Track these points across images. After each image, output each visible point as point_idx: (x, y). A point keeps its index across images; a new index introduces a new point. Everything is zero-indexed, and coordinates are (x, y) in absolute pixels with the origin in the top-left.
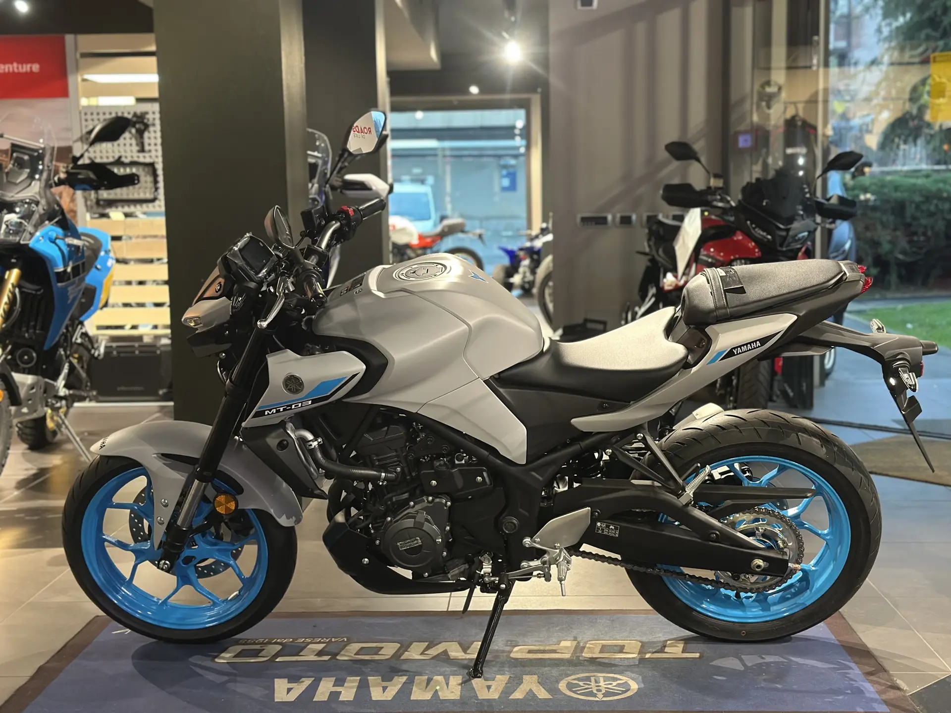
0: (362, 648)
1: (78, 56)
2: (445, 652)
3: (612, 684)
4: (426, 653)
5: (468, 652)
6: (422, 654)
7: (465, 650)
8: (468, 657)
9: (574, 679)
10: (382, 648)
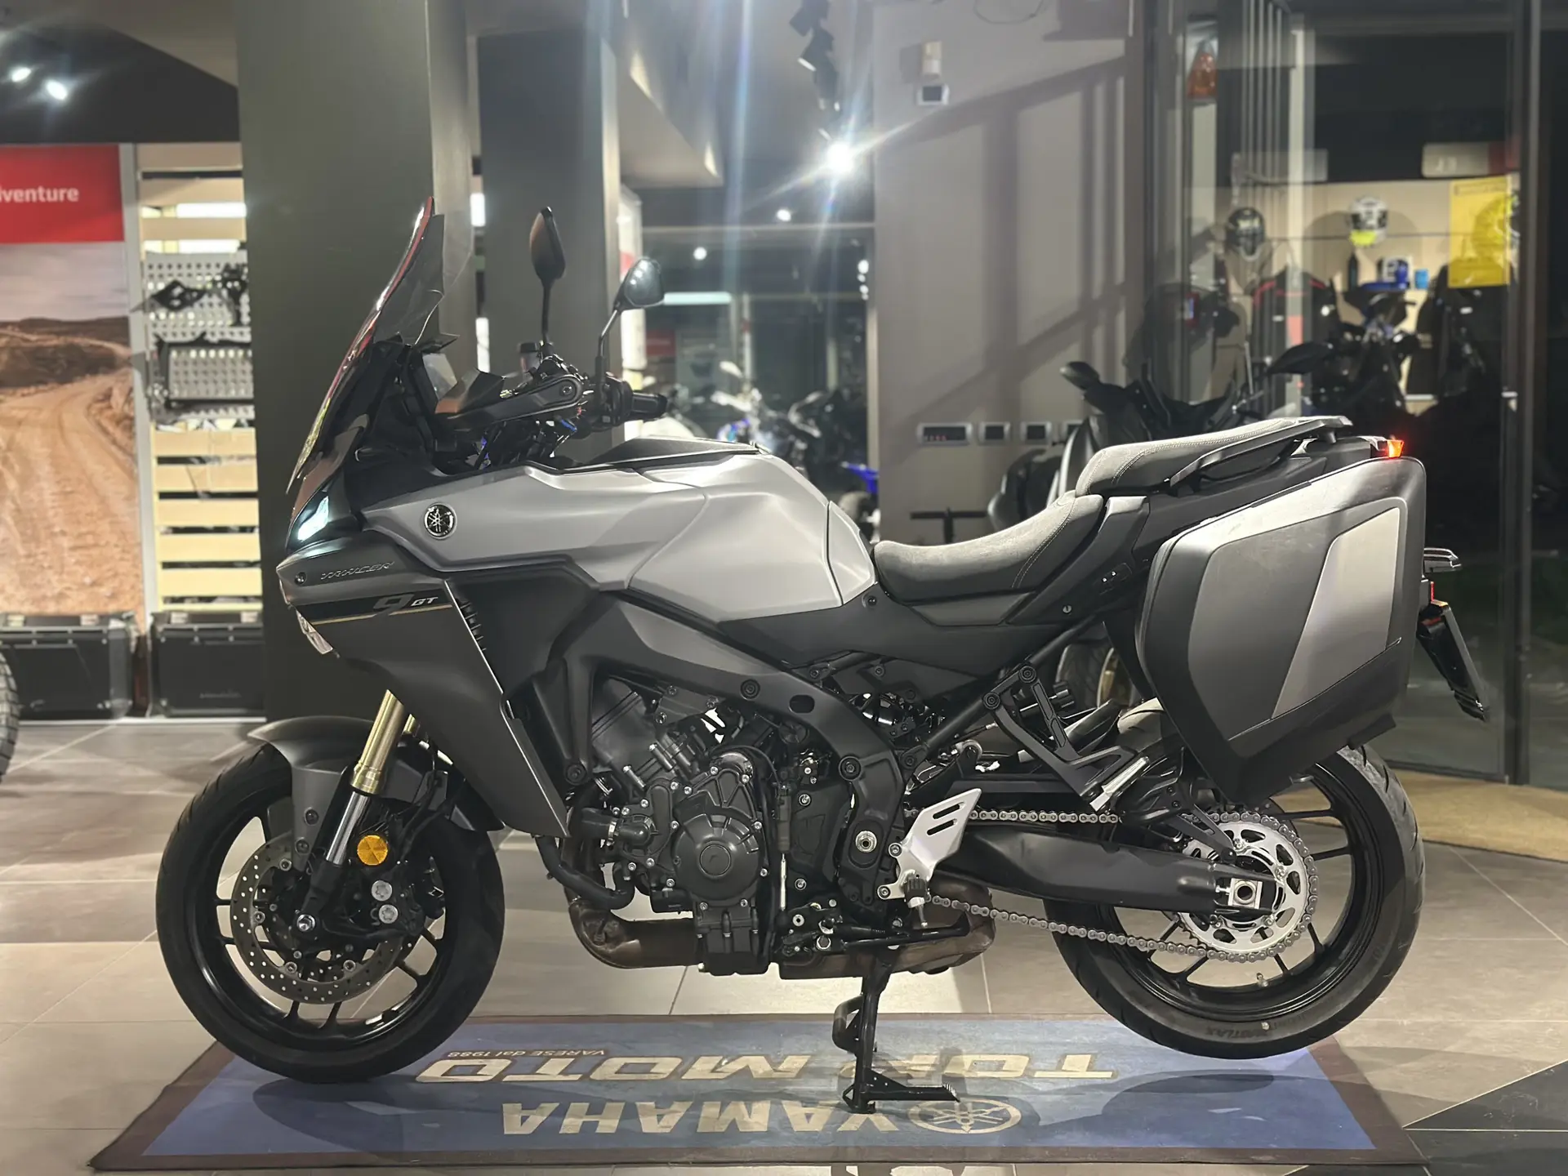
0: (626, 1065)
1: (139, 177)
2: (747, 1069)
3: (982, 1112)
4: (719, 1070)
5: (781, 1068)
6: (714, 1071)
7: (774, 1064)
8: (778, 1075)
10: (654, 1064)
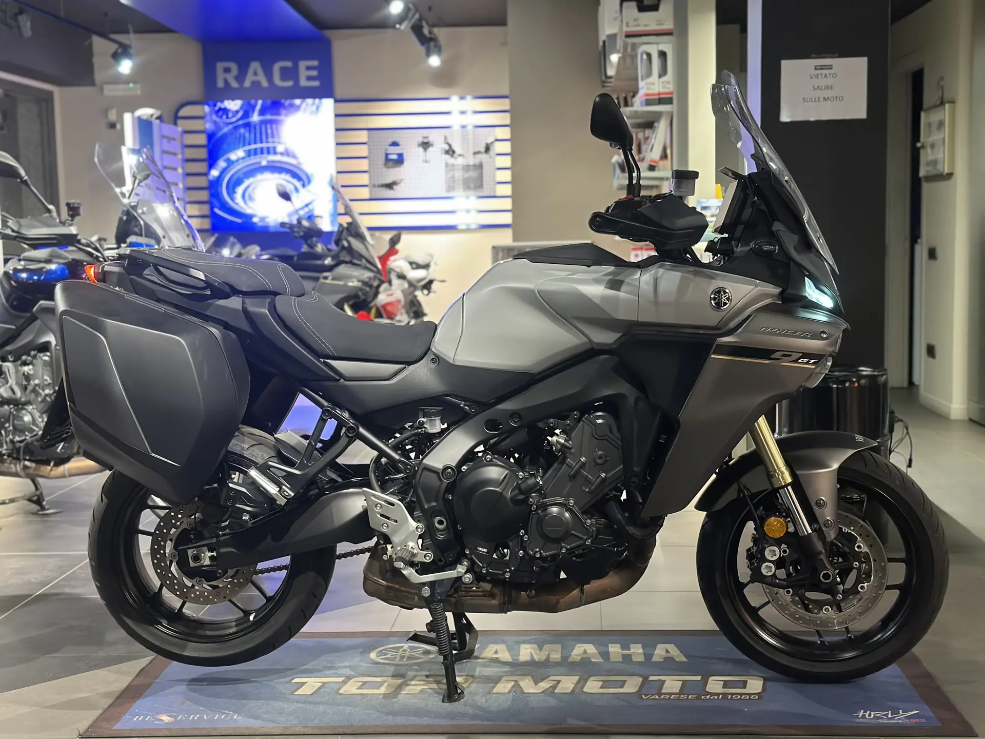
0: (622, 687)
2: (536, 683)
3: (392, 655)
4: (555, 682)
5: (513, 683)
6: (559, 682)
7: (517, 684)
8: (515, 678)
9: (423, 658)
10: (601, 687)
